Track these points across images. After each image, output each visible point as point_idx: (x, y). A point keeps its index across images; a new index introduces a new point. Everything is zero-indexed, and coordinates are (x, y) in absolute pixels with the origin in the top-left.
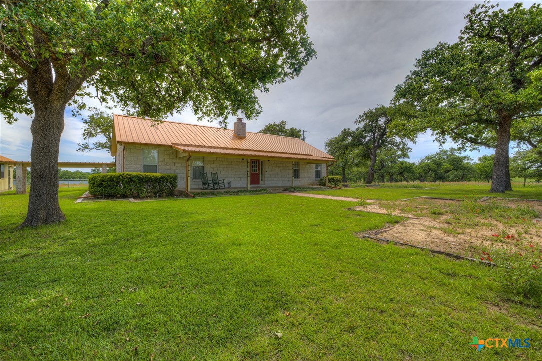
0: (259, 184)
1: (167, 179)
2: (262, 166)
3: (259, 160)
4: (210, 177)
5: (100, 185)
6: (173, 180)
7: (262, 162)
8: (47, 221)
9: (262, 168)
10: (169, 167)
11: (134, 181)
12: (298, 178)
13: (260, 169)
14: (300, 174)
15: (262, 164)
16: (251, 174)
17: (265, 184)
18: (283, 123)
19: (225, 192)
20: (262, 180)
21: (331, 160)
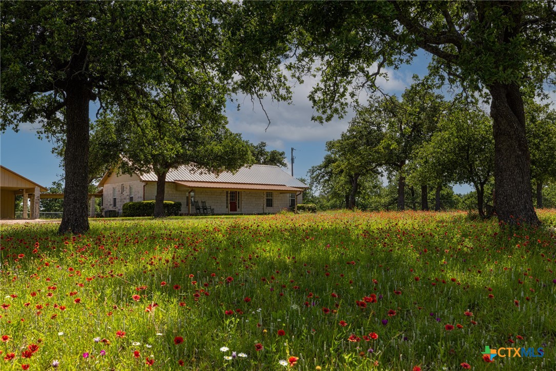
0: (236, 211)
2: (239, 196)
3: (236, 192)
4: (200, 205)
7: (239, 192)
9: (239, 197)
12: (272, 206)
13: (237, 198)
14: (274, 202)
15: (239, 194)
16: (230, 203)
17: (241, 211)
18: (263, 144)
20: (239, 208)
21: (298, 189)
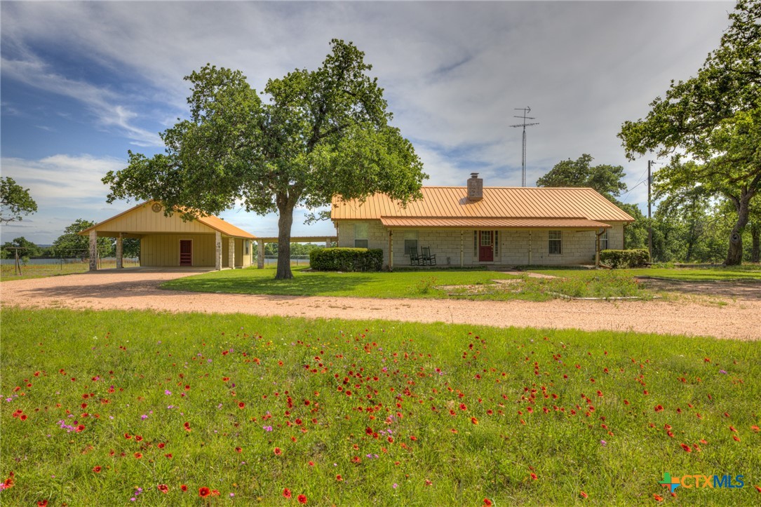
0: (492, 261)
1: (371, 254)
2: (497, 238)
3: (492, 231)
5: (318, 259)
6: (379, 254)
7: (497, 232)
8: (285, 277)
10: (379, 242)
11: (343, 256)
12: (559, 253)
13: (494, 241)
14: (564, 247)
15: (497, 235)
17: (501, 261)
19: (431, 268)
20: (496, 255)
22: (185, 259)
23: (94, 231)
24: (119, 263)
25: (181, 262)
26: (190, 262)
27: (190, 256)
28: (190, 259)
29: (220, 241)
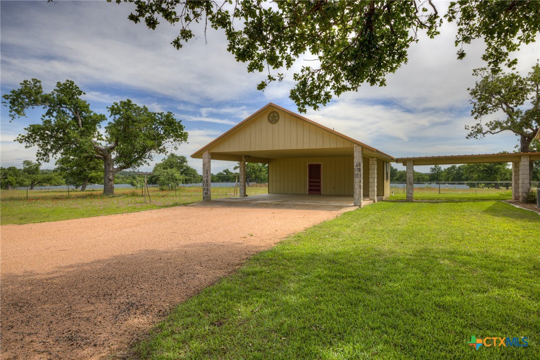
22: (314, 186)
23: (207, 152)
24: (243, 191)
25: (310, 190)
26: (319, 190)
27: (319, 182)
28: (319, 186)
29: (361, 161)
